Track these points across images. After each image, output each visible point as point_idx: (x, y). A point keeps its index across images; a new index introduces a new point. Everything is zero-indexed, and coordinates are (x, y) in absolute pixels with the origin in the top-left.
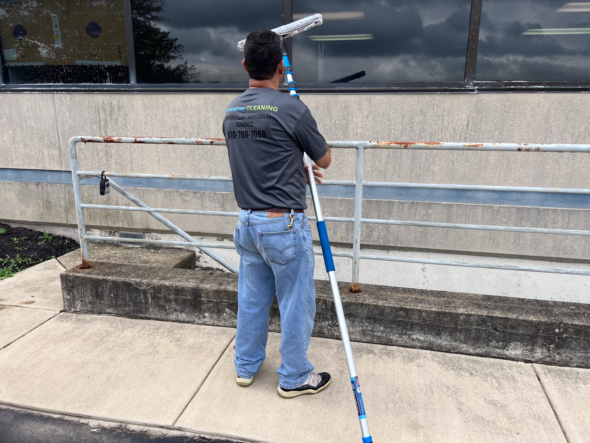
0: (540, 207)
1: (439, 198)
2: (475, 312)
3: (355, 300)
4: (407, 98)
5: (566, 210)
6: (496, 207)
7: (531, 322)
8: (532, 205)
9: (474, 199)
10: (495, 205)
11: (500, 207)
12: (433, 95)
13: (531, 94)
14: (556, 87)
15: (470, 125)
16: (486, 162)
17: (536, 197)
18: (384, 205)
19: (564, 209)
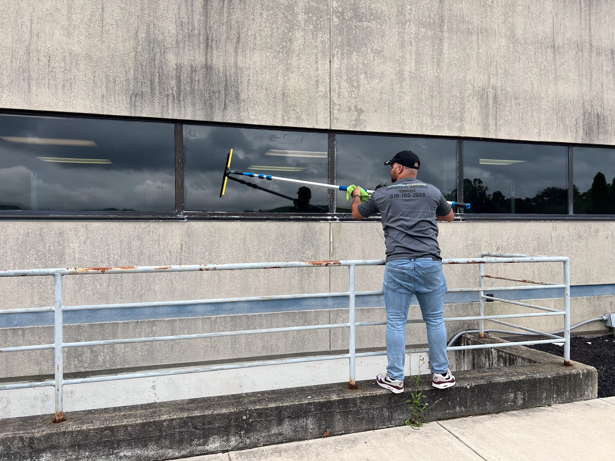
0: (248, 314)
1: (162, 315)
2: (176, 416)
3: (57, 430)
4: (123, 225)
5: (268, 314)
6: (213, 318)
7: (224, 414)
8: (243, 313)
9: (194, 312)
10: (212, 317)
11: (216, 317)
12: (148, 223)
13: (230, 222)
14: (248, 217)
15: (183, 248)
16: (201, 279)
17: (245, 305)
18: (108, 327)
19: (267, 313)
